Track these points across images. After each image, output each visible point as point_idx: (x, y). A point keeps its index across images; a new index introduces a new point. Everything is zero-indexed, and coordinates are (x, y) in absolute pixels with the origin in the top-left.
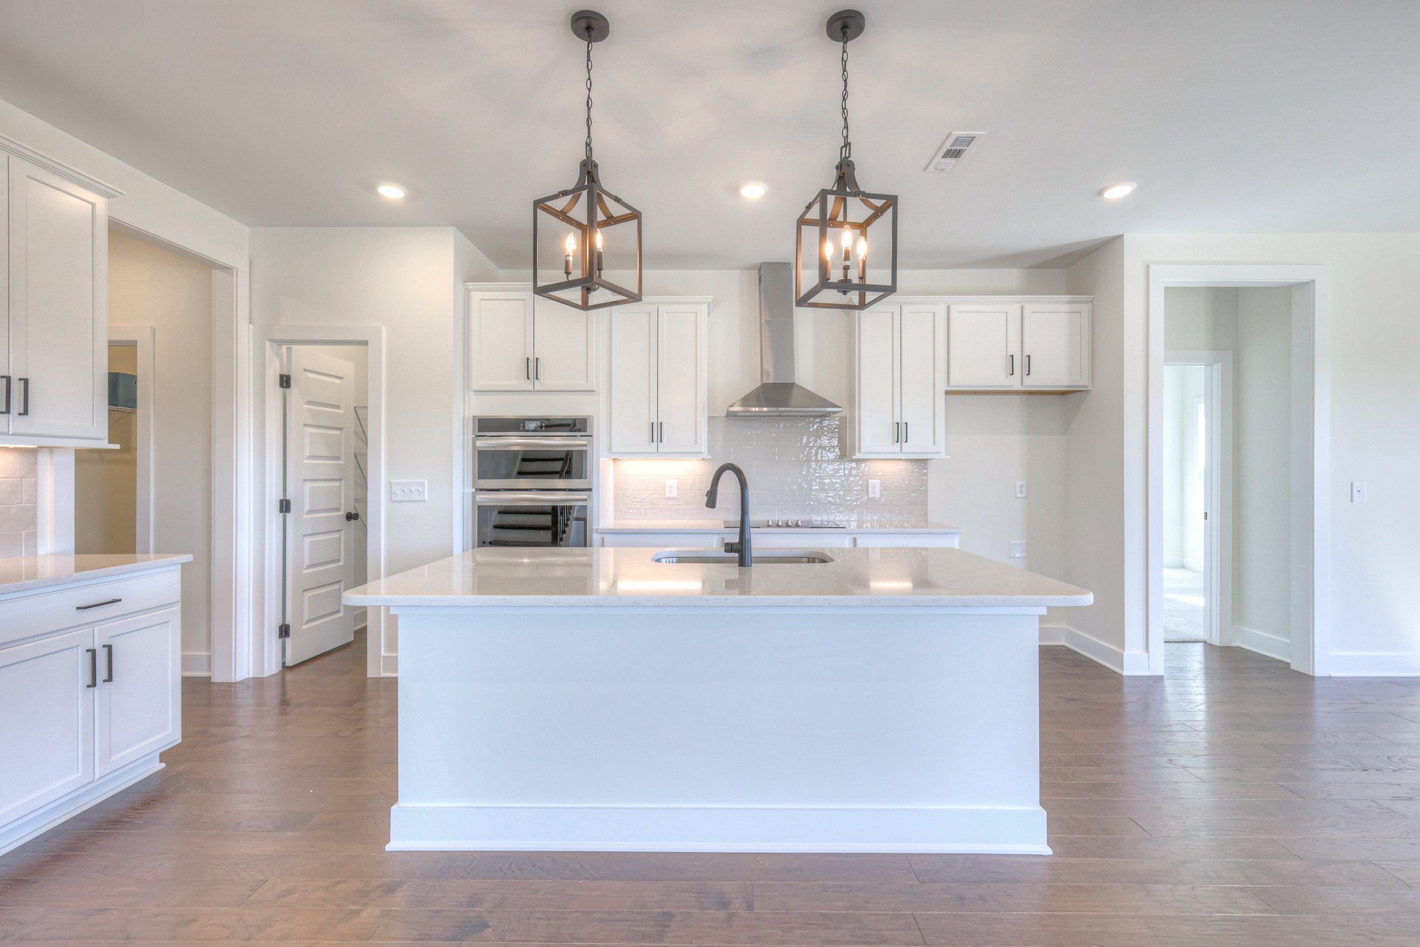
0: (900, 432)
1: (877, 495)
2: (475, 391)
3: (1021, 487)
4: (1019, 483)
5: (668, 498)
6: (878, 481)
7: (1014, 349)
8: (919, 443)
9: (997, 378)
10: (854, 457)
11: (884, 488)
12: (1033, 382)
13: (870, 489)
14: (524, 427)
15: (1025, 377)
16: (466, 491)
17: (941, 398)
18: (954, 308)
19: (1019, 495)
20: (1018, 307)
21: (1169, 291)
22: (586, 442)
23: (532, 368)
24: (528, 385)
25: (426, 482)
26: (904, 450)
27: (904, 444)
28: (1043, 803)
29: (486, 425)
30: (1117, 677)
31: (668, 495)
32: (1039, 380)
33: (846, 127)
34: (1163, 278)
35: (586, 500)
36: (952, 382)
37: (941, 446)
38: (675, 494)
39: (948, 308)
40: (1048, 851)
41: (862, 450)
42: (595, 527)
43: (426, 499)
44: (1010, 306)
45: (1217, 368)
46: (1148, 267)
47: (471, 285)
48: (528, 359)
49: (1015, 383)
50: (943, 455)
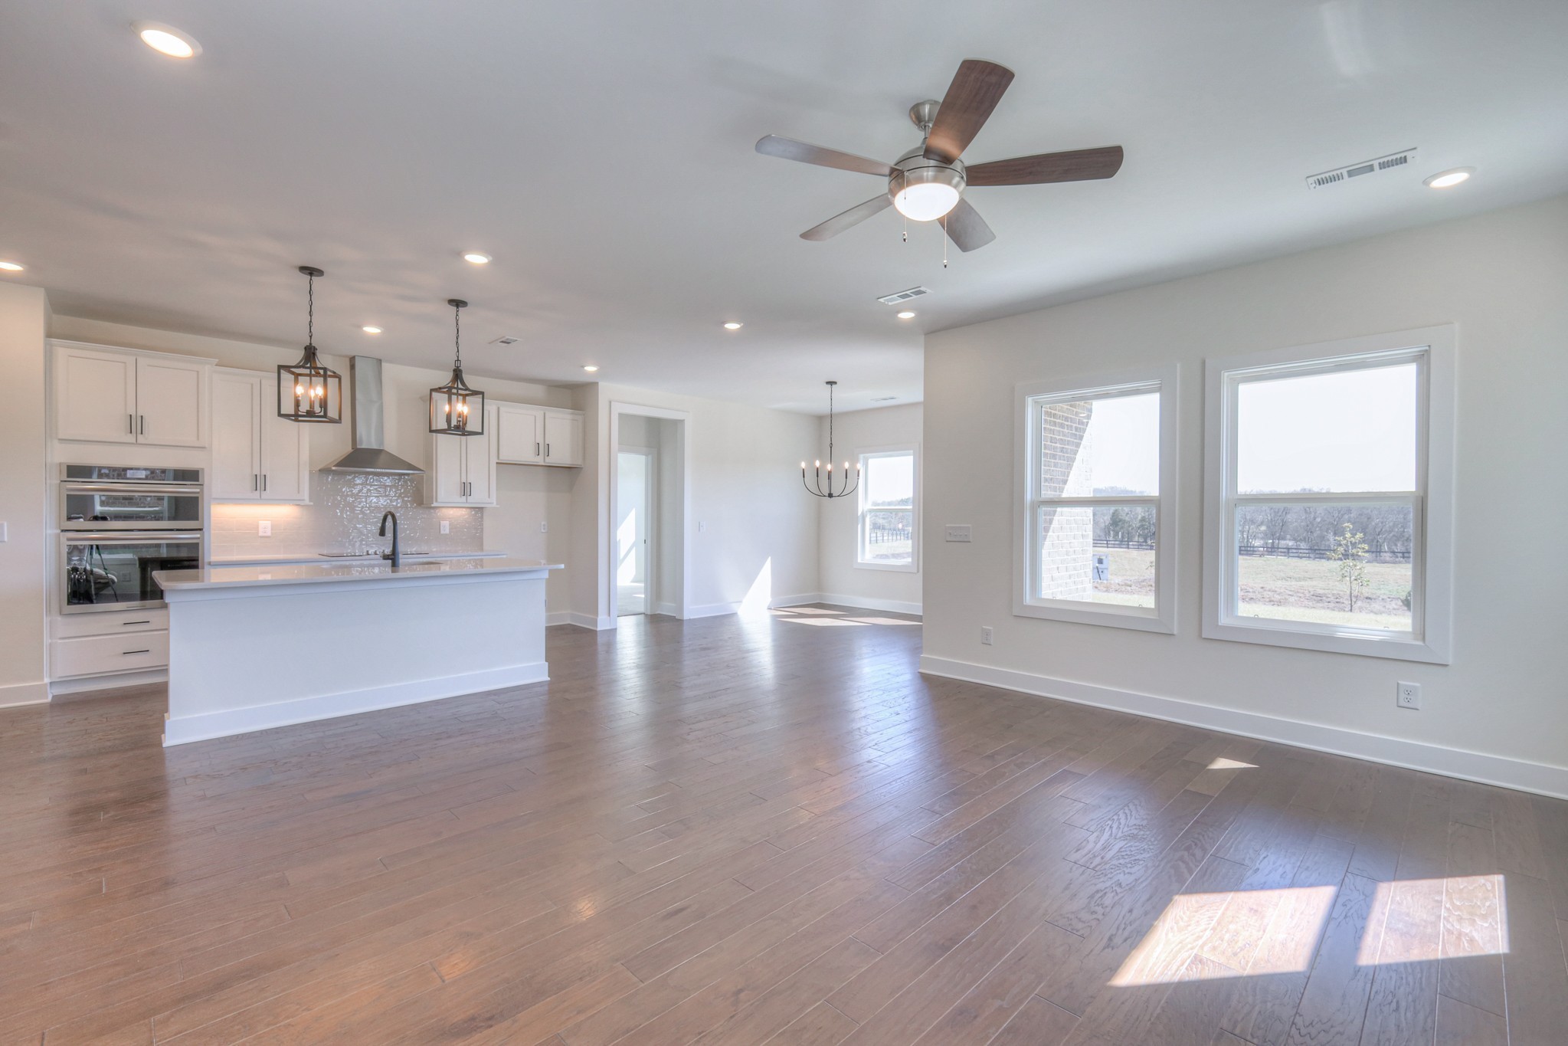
0: (466, 489)
1: (447, 531)
2: (59, 439)
3: (544, 525)
4: (543, 523)
5: (261, 537)
6: (448, 522)
7: (540, 440)
8: (479, 497)
9: (528, 456)
10: (432, 505)
11: (452, 527)
12: (550, 461)
13: (442, 528)
14: (125, 474)
15: (546, 457)
16: (49, 532)
17: (493, 466)
18: (501, 409)
19: (543, 531)
20: (542, 413)
21: (620, 415)
22: (198, 490)
23: (135, 425)
24: (131, 438)
25: (5, 524)
26: (468, 501)
27: (469, 497)
28: (546, 661)
29: (76, 472)
30: (595, 632)
31: (261, 534)
32: (553, 460)
33: (458, 351)
34: (618, 409)
35: (198, 538)
36: (501, 458)
37: (494, 499)
38: (269, 533)
39: (499, 408)
40: (549, 679)
41: (439, 500)
42: (206, 560)
43: (6, 539)
44: (538, 412)
45: (650, 457)
46: (610, 402)
47: (54, 341)
48: (131, 416)
49: (540, 460)
50: (495, 505)
